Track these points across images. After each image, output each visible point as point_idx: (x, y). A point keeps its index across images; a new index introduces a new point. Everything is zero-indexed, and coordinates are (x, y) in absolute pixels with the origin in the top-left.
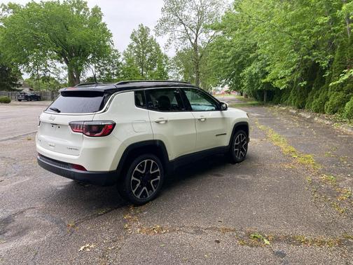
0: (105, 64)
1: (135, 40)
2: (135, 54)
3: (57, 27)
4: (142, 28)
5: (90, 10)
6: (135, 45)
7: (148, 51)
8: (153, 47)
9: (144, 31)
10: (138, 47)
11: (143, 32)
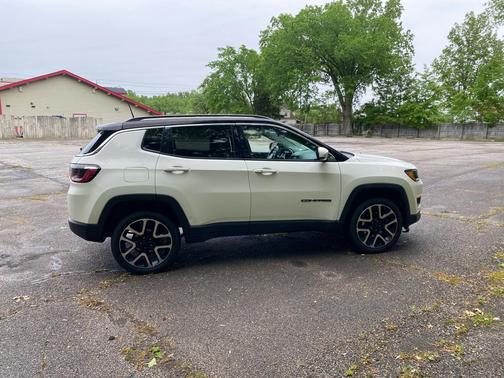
0: (389, 83)
1: (457, 40)
2: (454, 63)
3: (325, 38)
4: (473, 19)
5: (383, 5)
6: (456, 48)
7: (479, 56)
8: (490, 49)
9: (474, 24)
10: (459, 51)
11: (472, 25)
